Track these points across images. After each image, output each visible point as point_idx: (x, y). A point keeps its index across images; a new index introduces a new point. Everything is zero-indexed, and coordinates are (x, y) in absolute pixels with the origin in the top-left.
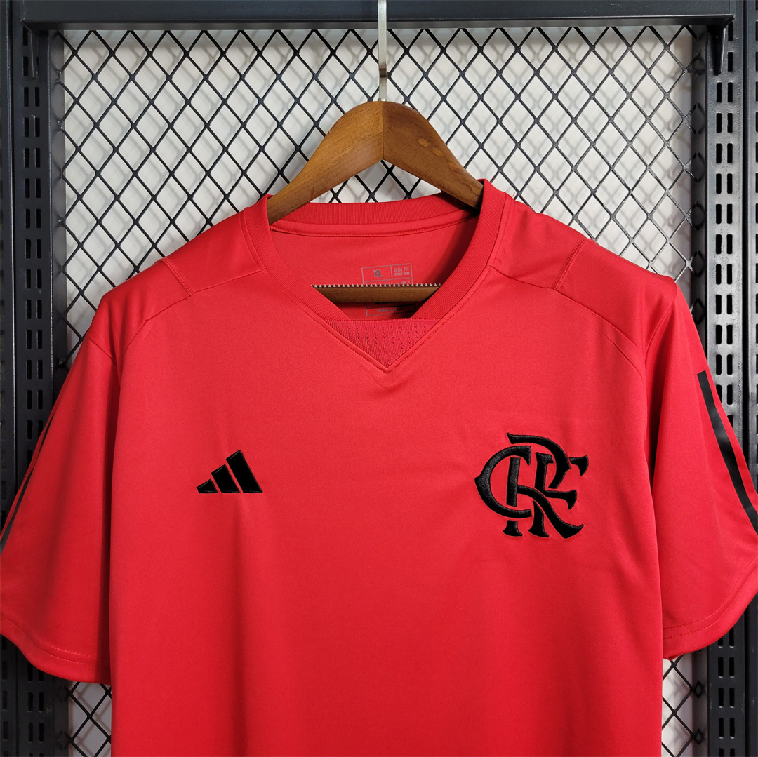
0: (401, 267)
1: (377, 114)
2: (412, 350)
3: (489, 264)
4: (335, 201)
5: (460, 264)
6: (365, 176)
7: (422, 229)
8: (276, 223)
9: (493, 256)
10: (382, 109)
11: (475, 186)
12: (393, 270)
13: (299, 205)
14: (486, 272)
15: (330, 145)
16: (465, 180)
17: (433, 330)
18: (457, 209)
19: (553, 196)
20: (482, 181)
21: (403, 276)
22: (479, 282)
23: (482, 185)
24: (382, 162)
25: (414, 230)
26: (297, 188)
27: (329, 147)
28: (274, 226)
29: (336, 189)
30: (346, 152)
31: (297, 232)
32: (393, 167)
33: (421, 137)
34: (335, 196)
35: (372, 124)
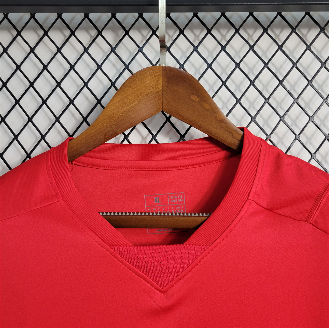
0: (176, 195)
1: (158, 76)
2: (184, 273)
3: (250, 197)
4: (126, 142)
5: (225, 198)
6: (149, 123)
7: (193, 165)
8: (77, 159)
9: (253, 191)
10: (161, 72)
11: (236, 132)
12: (170, 198)
13: (94, 146)
14: (247, 204)
15: (120, 99)
16: (228, 128)
17: (203, 255)
18: (220, 150)
19: (295, 139)
20: (242, 129)
21: (178, 202)
22: (242, 213)
23: (242, 133)
24: (163, 112)
25: (187, 166)
26: (93, 133)
27: (119, 101)
28: (76, 161)
29: (127, 132)
30: (133, 105)
31: (94, 166)
32: (170, 116)
33: (193, 94)
34: (126, 137)
35: (153, 83)
